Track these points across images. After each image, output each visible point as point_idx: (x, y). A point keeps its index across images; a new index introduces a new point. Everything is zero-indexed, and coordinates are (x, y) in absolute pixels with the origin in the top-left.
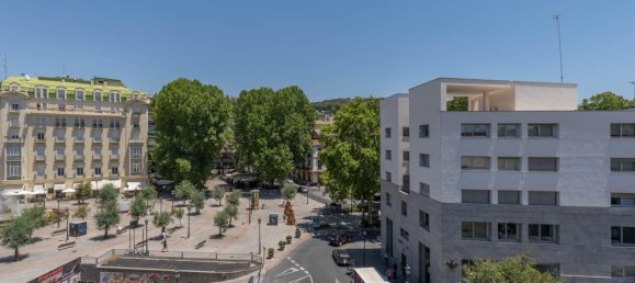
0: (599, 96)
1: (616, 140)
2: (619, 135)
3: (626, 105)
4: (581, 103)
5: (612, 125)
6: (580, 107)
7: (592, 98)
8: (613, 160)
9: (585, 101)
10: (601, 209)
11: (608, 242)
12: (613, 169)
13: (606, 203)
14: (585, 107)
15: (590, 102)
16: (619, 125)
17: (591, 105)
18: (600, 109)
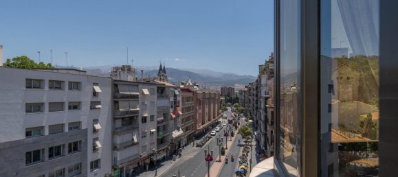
0: (18, 59)
1: (29, 90)
2: (30, 87)
3: (35, 67)
4: (5, 62)
5: (27, 79)
6: (4, 64)
7: (14, 59)
8: (27, 105)
9: (8, 60)
10: (19, 141)
11: (23, 165)
12: (27, 111)
13: (22, 136)
14: (8, 65)
15: (12, 62)
16: (31, 80)
17: (13, 64)
18: (19, 68)
